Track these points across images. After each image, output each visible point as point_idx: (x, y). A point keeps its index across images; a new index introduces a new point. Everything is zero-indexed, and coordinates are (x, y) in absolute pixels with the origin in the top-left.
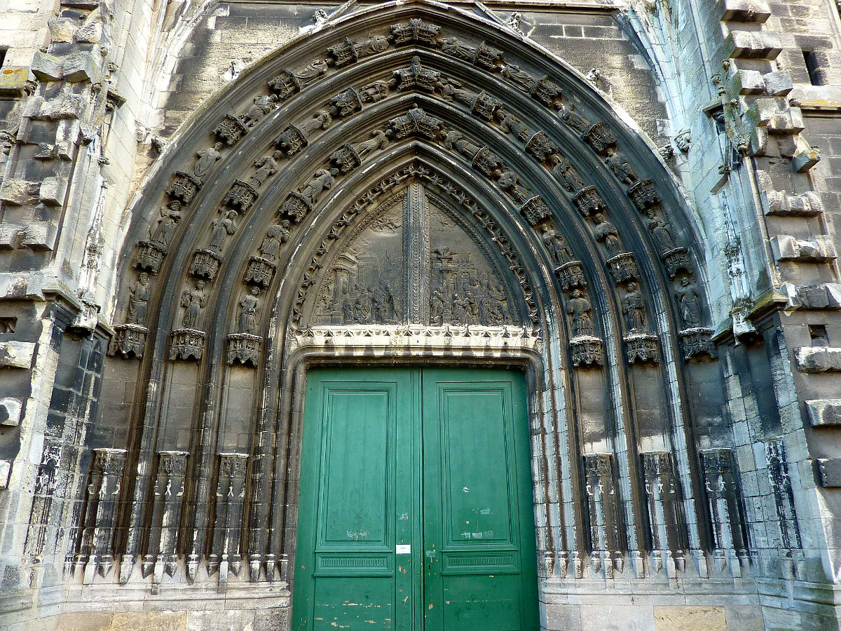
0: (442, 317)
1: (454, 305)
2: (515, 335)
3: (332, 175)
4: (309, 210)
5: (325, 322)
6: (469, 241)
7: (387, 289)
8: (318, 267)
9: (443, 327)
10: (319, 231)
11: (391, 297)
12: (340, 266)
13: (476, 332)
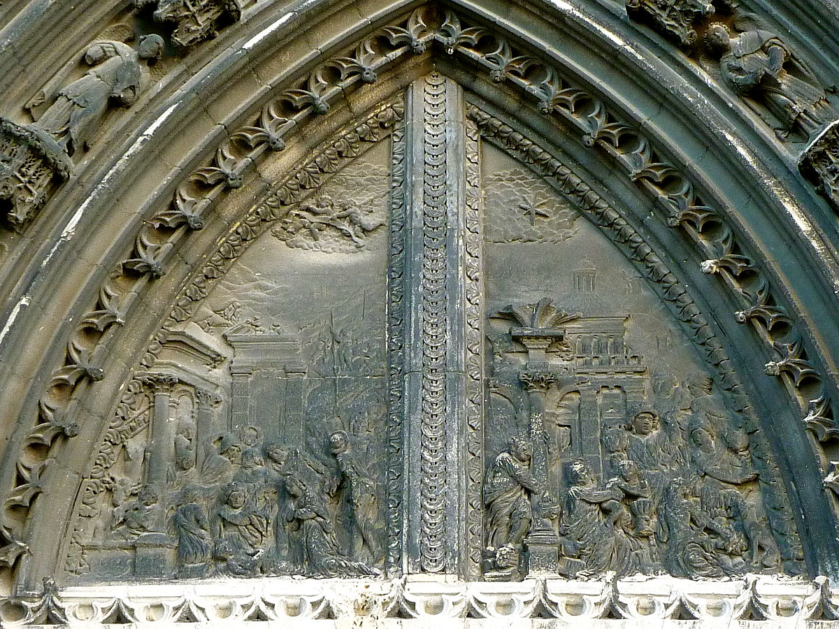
0: (525, 548)
1: (569, 503)
2: (789, 610)
3: (141, 59)
4: (58, 181)
5: (110, 572)
6: (626, 275)
7: (330, 450)
8: (88, 378)
9: (527, 585)
10: (90, 252)
11: (344, 477)
12: (166, 372)
13: (644, 602)
